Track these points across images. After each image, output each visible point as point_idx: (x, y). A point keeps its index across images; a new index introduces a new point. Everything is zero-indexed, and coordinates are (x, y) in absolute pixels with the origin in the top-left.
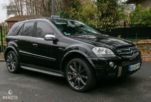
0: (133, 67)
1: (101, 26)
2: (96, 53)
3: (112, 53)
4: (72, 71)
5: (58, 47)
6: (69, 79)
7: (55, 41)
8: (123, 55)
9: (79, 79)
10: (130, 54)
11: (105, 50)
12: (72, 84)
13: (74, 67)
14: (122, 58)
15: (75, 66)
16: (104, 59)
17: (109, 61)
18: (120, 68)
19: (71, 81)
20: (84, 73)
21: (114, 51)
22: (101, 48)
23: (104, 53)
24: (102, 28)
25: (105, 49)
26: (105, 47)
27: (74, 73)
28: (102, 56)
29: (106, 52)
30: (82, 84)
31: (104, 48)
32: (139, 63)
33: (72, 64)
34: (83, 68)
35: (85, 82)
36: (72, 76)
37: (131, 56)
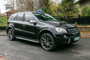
0: (76, 39)
2: (57, 31)
3: (66, 31)
4: (44, 40)
6: (42, 44)
7: (35, 24)
8: (71, 32)
9: (48, 44)
10: (74, 32)
12: (44, 47)
15: (45, 37)
16: (61, 34)
18: (70, 39)
19: (44, 45)
20: (51, 41)
22: (60, 28)
23: (61, 31)
25: (62, 29)
30: (49, 47)
32: (79, 37)
34: (49, 38)
35: (51, 45)
36: (44, 43)
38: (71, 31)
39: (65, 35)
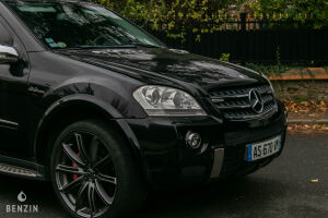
0: (259, 150)
1: (171, 25)
2: (147, 106)
3: (196, 106)
4: (69, 162)
5: (25, 86)
6: (62, 184)
7: (17, 65)
8: (229, 111)
9: (91, 185)
10: (250, 111)
11: (173, 95)
12: (70, 202)
13: (75, 149)
14: (225, 120)
15: (80, 143)
16: (168, 123)
17: (183, 130)
18: (219, 152)
19: (67, 191)
20: (108, 168)
21: (201, 99)
22: (162, 90)
23: (170, 104)
24: (173, 31)
25: (173, 93)
26: (175, 86)
27: (75, 165)
28: (163, 114)
29: (176, 101)
30: (100, 203)
31: (170, 90)
32: (278, 138)
33: (71, 140)
34: (102, 150)
35: (110, 195)
36: (70, 177)
37: (252, 116)
38: (229, 106)
39: (193, 130)
